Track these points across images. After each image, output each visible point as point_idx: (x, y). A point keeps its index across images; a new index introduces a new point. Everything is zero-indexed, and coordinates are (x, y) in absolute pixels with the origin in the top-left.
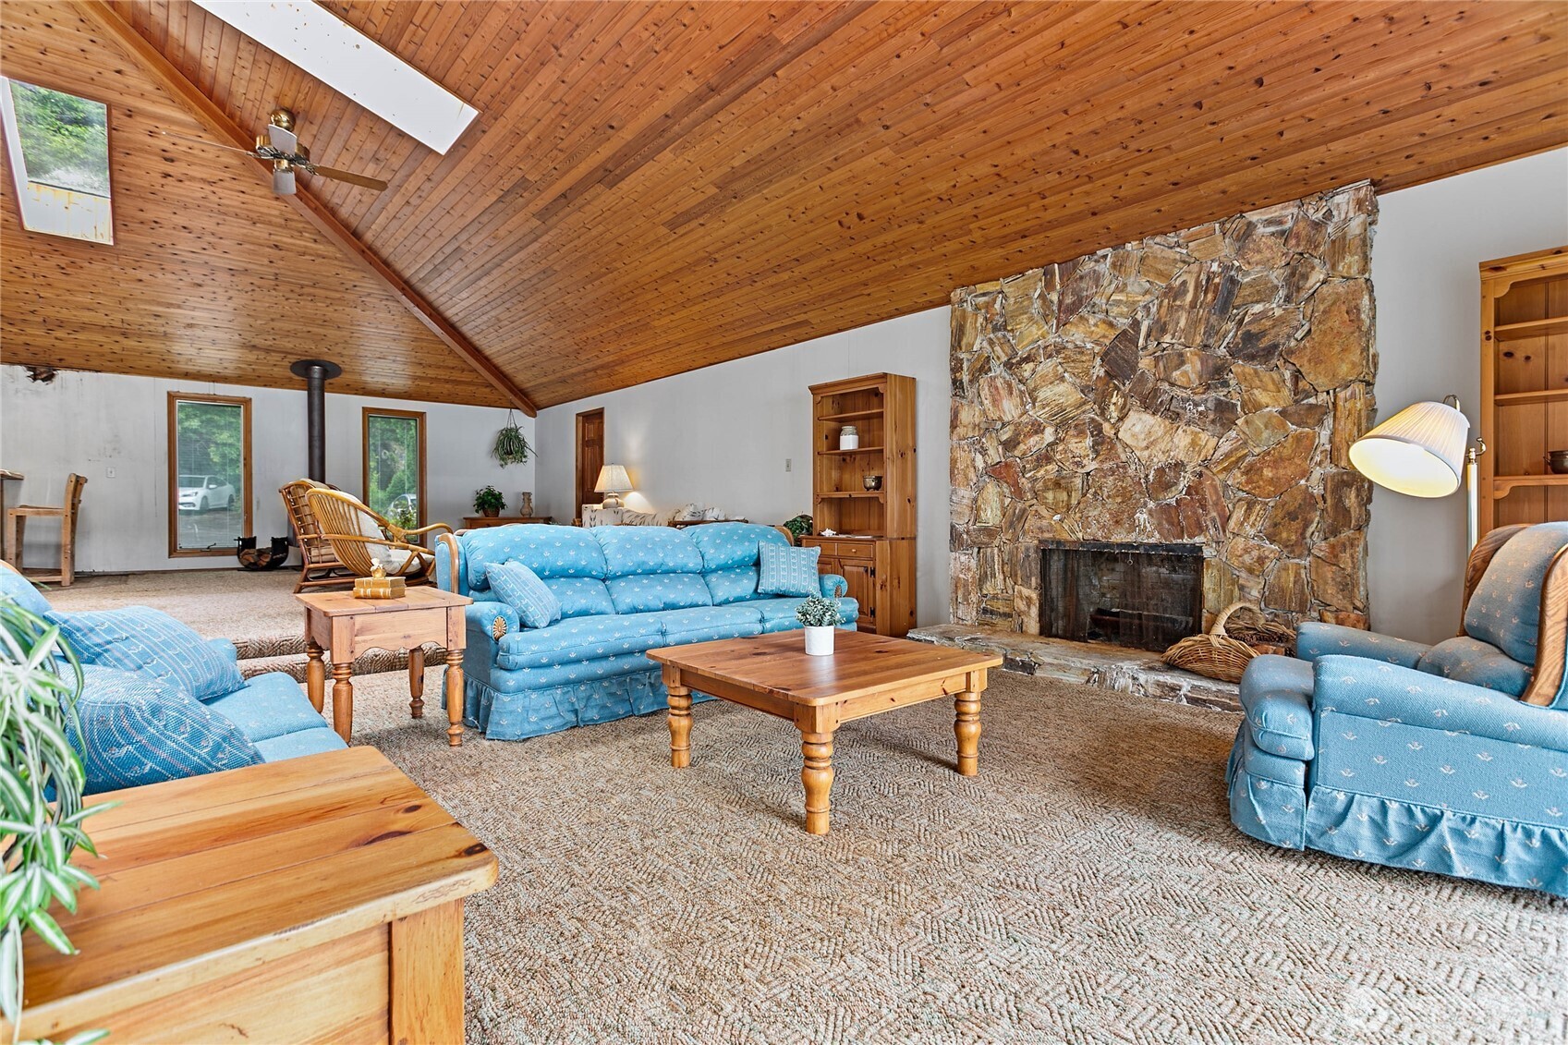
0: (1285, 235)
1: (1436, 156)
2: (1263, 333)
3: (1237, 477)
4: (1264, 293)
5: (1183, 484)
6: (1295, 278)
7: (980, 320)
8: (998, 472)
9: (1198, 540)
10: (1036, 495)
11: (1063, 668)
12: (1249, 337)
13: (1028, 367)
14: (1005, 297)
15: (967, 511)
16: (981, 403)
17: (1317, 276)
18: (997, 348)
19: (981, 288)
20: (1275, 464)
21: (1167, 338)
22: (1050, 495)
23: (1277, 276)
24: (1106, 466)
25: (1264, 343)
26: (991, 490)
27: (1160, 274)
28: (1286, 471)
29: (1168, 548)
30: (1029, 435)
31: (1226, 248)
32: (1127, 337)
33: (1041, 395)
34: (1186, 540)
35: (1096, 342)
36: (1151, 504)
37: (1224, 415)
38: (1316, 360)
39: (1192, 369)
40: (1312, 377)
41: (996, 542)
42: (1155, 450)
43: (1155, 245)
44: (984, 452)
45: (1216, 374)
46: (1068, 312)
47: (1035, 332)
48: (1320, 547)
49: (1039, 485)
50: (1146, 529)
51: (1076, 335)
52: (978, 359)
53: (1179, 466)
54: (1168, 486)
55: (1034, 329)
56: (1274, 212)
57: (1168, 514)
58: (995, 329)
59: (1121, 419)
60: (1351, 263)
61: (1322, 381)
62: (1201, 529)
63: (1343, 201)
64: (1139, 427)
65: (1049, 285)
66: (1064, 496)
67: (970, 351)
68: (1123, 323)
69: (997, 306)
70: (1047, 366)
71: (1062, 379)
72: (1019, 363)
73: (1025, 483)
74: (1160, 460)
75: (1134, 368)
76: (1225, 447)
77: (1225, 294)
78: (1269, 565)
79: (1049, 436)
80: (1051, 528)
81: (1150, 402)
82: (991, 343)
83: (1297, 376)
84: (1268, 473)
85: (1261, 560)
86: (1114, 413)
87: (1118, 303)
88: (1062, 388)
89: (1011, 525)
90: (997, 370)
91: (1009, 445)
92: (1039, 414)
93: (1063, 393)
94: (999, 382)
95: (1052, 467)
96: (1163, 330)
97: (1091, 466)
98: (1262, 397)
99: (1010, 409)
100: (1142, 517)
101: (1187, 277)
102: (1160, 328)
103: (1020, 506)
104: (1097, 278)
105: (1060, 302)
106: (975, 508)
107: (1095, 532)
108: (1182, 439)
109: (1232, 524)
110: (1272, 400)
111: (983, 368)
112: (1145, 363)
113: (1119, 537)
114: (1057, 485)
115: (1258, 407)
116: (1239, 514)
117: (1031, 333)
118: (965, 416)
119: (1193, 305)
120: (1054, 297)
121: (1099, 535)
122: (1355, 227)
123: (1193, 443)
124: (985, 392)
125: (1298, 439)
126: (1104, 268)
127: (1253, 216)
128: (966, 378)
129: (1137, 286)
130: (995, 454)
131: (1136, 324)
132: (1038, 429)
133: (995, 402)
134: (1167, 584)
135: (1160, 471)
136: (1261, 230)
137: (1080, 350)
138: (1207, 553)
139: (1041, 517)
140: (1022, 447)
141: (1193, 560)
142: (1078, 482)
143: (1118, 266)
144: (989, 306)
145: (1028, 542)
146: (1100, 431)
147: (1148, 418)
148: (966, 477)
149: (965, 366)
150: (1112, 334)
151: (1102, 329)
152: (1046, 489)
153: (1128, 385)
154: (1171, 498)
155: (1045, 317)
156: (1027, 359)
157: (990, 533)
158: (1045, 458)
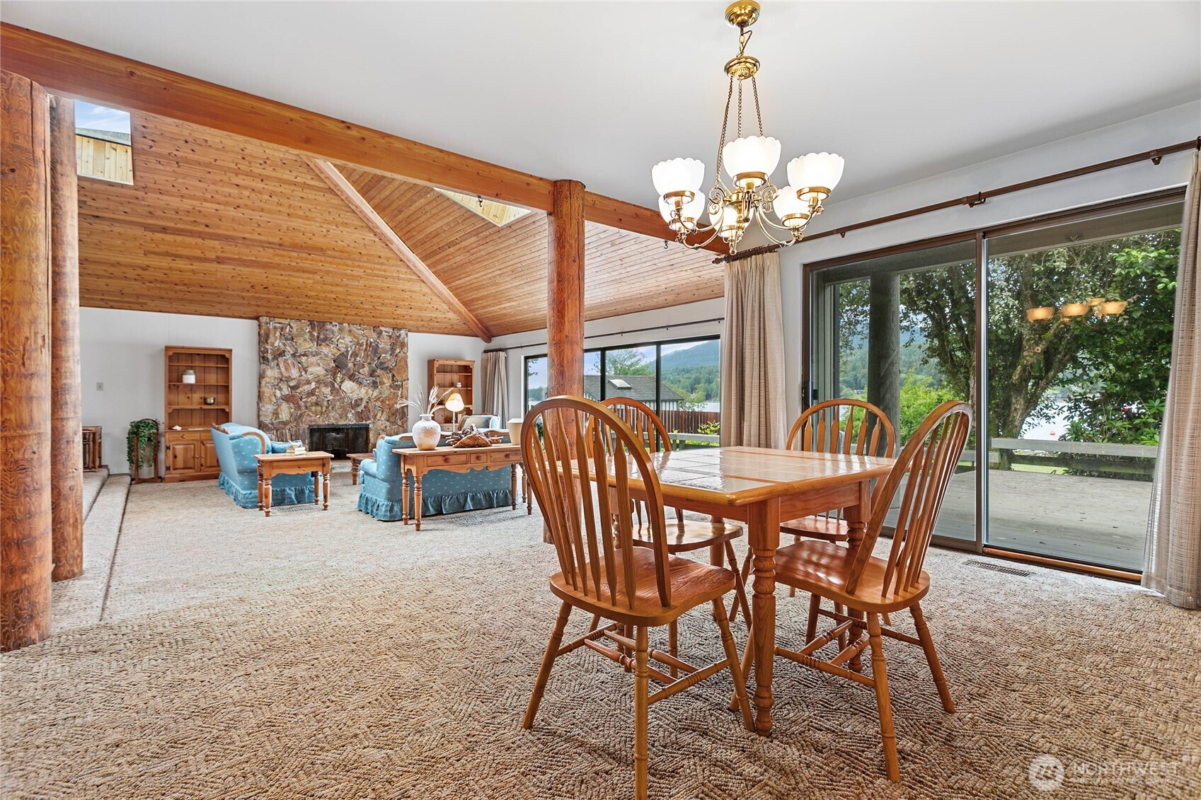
0: (390, 337)
1: (421, 329)
2: (385, 363)
3: (378, 404)
4: (386, 353)
5: (363, 405)
6: (393, 350)
7: (278, 334)
8: (287, 399)
9: (368, 422)
10: (306, 407)
11: (342, 467)
12: (381, 363)
13: (304, 359)
14: (291, 327)
15: (271, 415)
16: (279, 369)
17: (398, 351)
18: (288, 348)
19: (277, 320)
20: (389, 400)
21: (358, 358)
22: (313, 408)
23: (388, 347)
24: (336, 398)
25: (386, 365)
26: (284, 406)
27: (355, 337)
28: (391, 402)
29: (359, 425)
30: (305, 384)
31: (375, 335)
32: (344, 355)
33: (310, 370)
34: (364, 422)
35: (333, 355)
36: (353, 411)
37: (375, 385)
38: (398, 373)
39: (366, 369)
40: (397, 377)
41: (288, 427)
42: (354, 394)
43: (353, 328)
44: (280, 389)
45: (372, 374)
46: (320, 341)
47: (308, 345)
48: (400, 423)
49: (309, 404)
50: (351, 420)
51: (325, 350)
52: (278, 350)
53: (362, 399)
54: (359, 405)
55: (307, 344)
56: (387, 329)
57: (359, 415)
58: (286, 339)
59: (341, 382)
60: (405, 349)
61: (399, 379)
62: (369, 419)
63: (403, 332)
64: (348, 386)
65: (313, 328)
66: (320, 408)
67: (273, 345)
68: (343, 350)
69: (287, 330)
70: (313, 359)
71: (319, 365)
72: (299, 356)
73: (301, 403)
74: (355, 397)
75: (347, 366)
76: (375, 394)
77: (376, 350)
78: (388, 428)
79: (313, 385)
80: (315, 421)
81: (351, 378)
82: (284, 344)
83: (393, 376)
84: (387, 402)
85: (386, 427)
86: (339, 380)
87: (342, 343)
88: (319, 368)
89: (296, 420)
90: (288, 356)
91: (293, 388)
92: (310, 377)
93: (319, 370)
94: (289, 362)
95: (314, 398)
96: (357, 355)
97: (330, 398)
98: (385, 381)
99: (294, 373)
100: (350, 415)
101: (363, 341)
102: (355, 355)
103: (299, 412)
104: (333, 332)
105: (318, 337)
106: (276, 414)
107: (332, 421)
108: (363, 391)
109: (378, 417)
110: (388, 382)
111: (282, 354)
112: (350, 365)
113: (342, 422)
114: (317, 404)
115: (384, 383)
116: (379, 414)
117: (306, 345)
118: (269, 373)
119: (366, 350)
120: (316, 334)
121: (334, 422)
122: (406, 340)
123: (367, 393)
124: (281, 365)
125: (394, 393)
126: (336, 329)
127: (382, 328)
128: (270, 357)
129: (348, 339)
130: (286, 391)
131: (347, 351)
132: (308, 382)
133: (286, 369)
134: (335, 439)
135: (356, 401)
136: (384, 333)
137: (326, 356)
138: (371, 426)
139: (311, 416)
140: (301, 389)
141: (367, 429)
142: (325, 403)
143: (341, 330)
144: (282, 329)
145: (304, 427)
146: (334, 385)
147: (351, 382)
148: (270, 400)
149: (269, 351)
150: (339, 353)
151: (335, 351)
152: (312, 406)
153: (344, 371)
154: (359, 409)
155: (311, 340)
156: (304, 355)
157: (285, 423)
158: (312, 393)
